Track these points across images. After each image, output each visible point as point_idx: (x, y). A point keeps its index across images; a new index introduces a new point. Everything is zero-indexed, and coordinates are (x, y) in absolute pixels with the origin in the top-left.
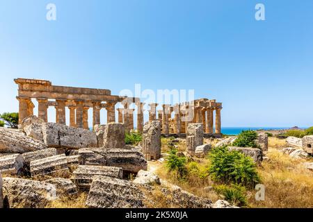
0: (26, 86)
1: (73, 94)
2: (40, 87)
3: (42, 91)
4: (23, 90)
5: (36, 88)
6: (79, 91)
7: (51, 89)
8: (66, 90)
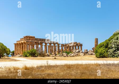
0: (28, 38)
1: (40, 41)
2: (32, 39)
3: (32, 40)
4: (27, 39)
5: (31, 39)
6: (42, 40)
7: (35, 39)
8: (38, 40)
